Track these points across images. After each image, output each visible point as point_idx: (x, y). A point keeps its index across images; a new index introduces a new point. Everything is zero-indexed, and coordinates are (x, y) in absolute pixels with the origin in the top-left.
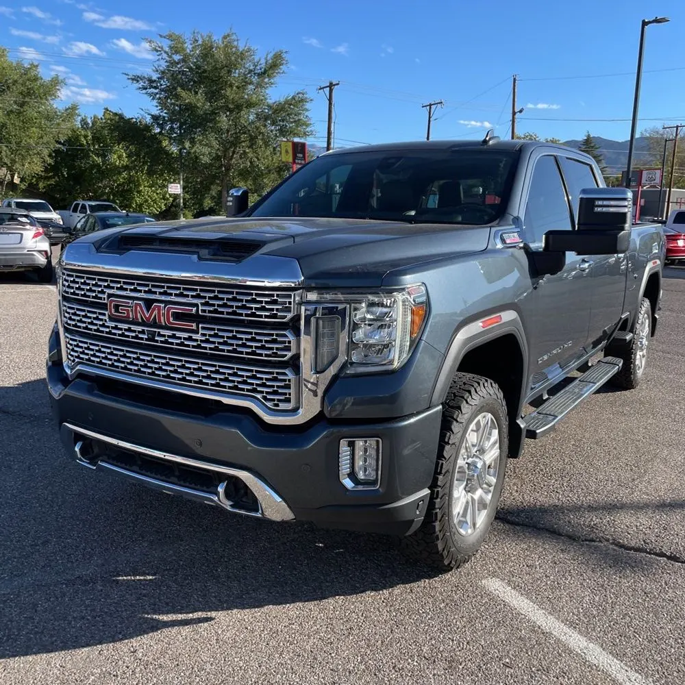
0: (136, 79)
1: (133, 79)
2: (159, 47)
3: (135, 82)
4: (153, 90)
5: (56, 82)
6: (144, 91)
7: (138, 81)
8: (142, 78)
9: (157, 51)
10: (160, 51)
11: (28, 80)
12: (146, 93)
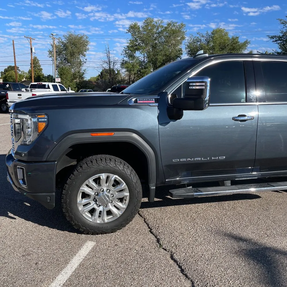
0: (272, 37)
1: (271, 38)
2: (285, 22)
3: (272, 39)
4: (279, 41)
5: (246, 43)
6: (276, 42)
7: (273, 38)
8: (275, 37)
9: (283, 24)
10: (285, 24)
11: (234, 43)
12: (277, 43)
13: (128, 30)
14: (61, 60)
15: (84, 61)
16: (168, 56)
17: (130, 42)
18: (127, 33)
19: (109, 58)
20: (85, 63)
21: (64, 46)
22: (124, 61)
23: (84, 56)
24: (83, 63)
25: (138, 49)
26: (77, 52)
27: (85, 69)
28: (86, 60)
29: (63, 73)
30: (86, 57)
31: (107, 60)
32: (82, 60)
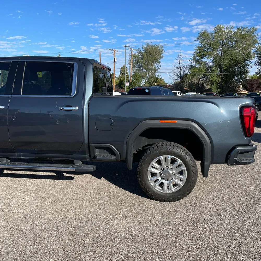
13: (197, 38)
14: (138, 67)
15: (158, 68)
16: (235, 60)
17: (197, 48)
18: (196, 40)
19: (181, 64)
20: (160, 69)
21: (142, 56)
22: (191, 66)
23: (158, 63)
24: (158, 70)
25: (204, 55)
26: (151, 60)
27: (159, 75)
28: (160, 66)
29: (136, 78)
30: (160, 65)
31: (178, 66)
32: (157, 67)
